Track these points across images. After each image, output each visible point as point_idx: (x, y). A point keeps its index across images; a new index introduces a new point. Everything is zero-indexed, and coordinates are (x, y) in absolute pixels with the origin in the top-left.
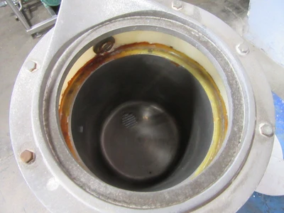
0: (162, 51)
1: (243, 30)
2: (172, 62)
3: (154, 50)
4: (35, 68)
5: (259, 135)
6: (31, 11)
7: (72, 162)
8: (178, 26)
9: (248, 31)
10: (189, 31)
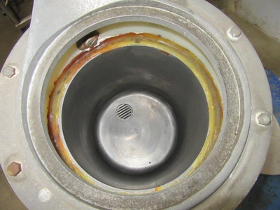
0: (150, 41)
1: (235, 6)
2: (161, 51)
3: (141, 40)
4: (14, 74)
5: (256, 125)
6: (17, 5)
7: (62, 170)
8: (164, 14)
9: (241, 8)
10: (175, 19)
